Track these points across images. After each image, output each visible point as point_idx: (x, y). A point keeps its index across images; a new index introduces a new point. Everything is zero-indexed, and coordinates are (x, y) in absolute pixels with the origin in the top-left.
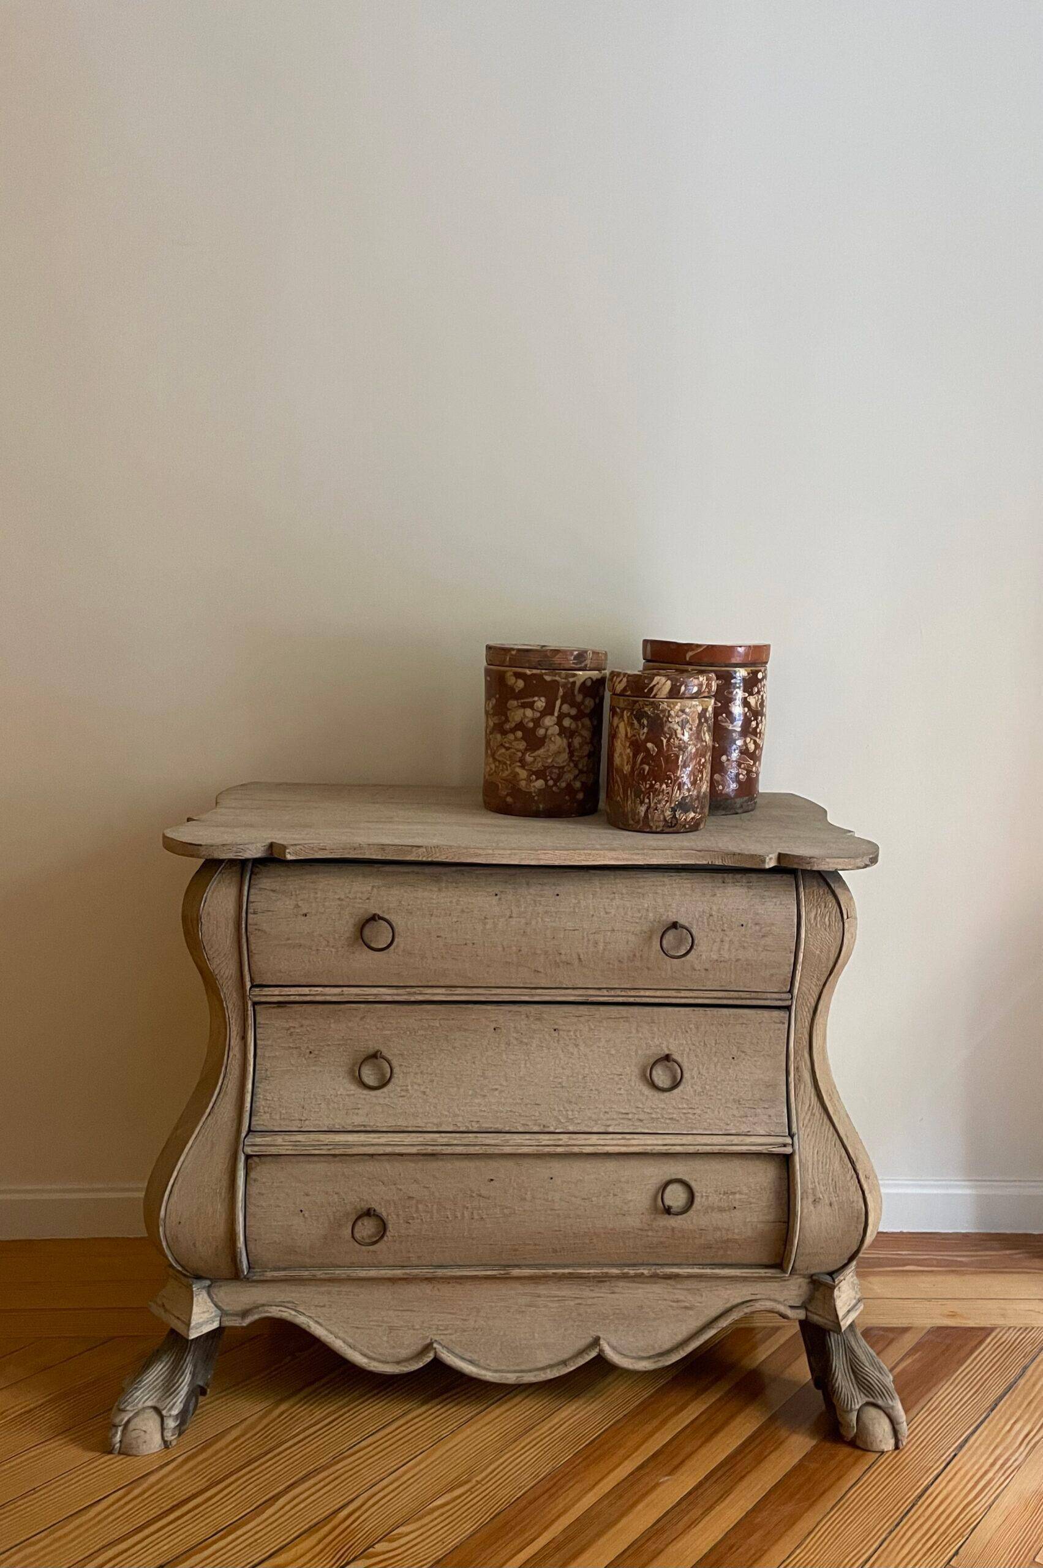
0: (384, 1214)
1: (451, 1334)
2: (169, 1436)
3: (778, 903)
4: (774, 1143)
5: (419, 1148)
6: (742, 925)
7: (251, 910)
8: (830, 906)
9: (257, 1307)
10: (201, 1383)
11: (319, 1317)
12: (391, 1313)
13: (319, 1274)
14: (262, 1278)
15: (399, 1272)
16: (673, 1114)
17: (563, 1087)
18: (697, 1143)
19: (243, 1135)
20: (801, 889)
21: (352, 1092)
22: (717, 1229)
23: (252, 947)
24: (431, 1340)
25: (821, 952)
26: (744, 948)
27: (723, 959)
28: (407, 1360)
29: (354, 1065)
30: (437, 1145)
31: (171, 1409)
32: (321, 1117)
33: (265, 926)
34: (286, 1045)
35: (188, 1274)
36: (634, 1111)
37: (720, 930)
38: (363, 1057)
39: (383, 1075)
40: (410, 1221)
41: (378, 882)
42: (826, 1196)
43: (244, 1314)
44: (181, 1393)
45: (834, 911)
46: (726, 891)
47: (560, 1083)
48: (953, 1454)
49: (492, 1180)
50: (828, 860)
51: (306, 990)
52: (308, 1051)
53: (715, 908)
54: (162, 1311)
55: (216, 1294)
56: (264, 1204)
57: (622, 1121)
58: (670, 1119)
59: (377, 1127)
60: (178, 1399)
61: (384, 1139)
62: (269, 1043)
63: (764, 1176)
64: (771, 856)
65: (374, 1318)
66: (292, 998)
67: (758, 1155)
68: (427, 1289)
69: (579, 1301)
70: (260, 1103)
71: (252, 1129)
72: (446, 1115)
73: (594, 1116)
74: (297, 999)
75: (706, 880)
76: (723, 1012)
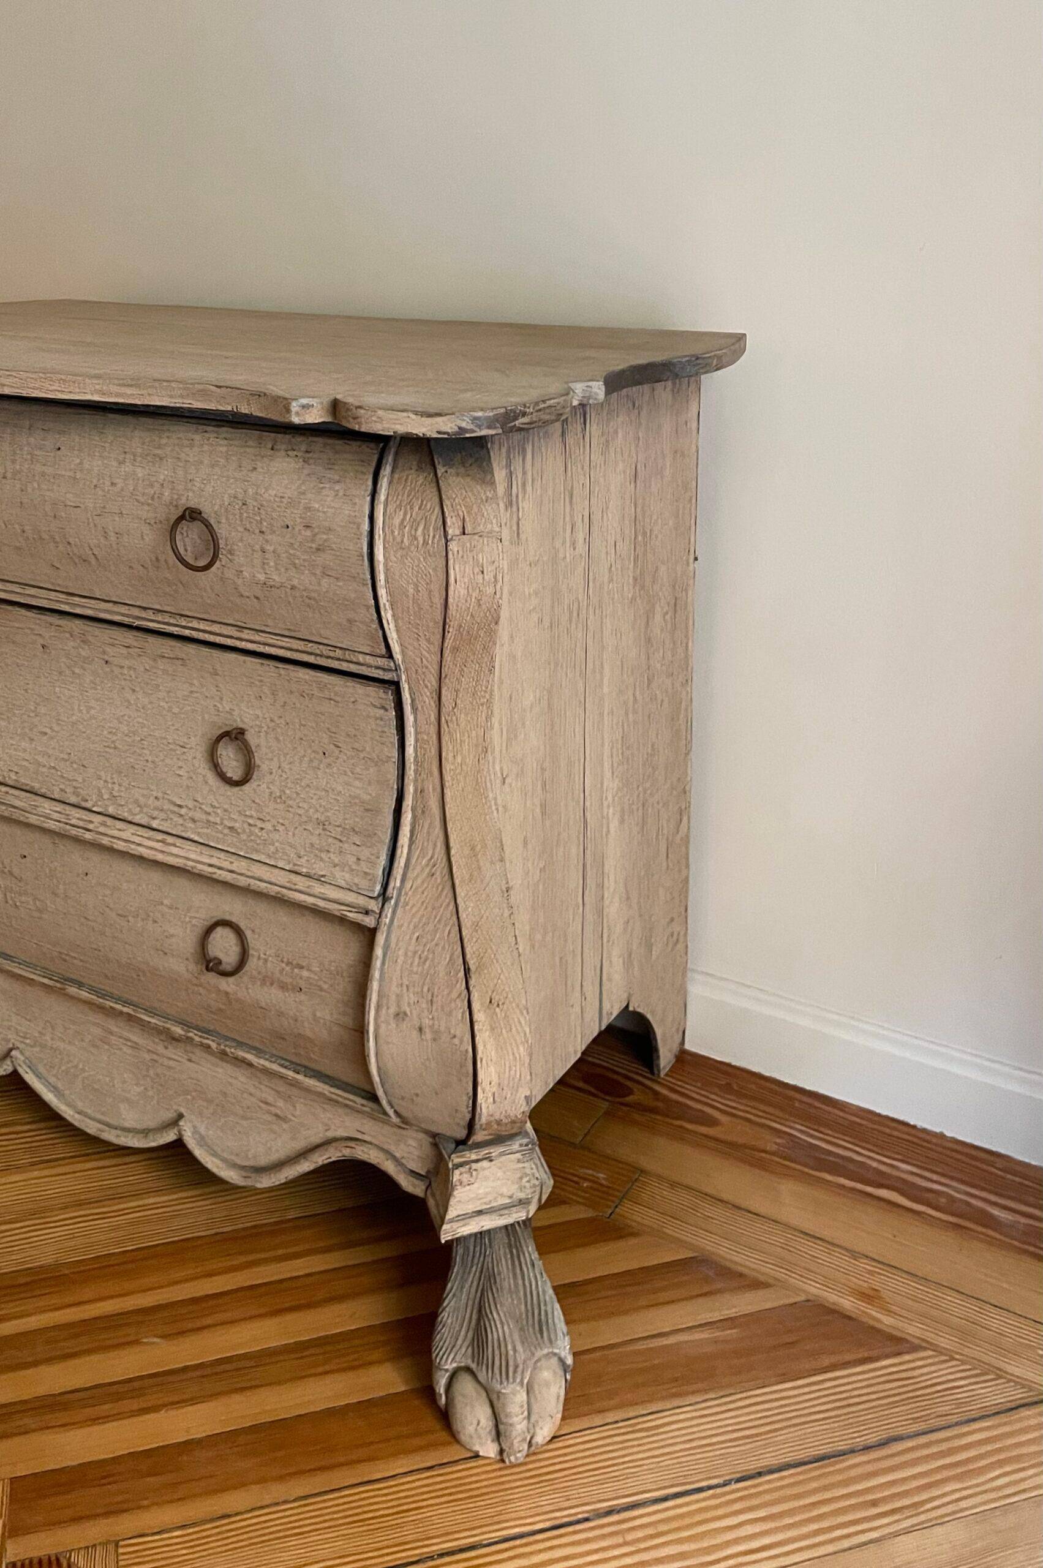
3: (341, 493)
6: (288, 527)
8: (428, 507)
16: (236, 821)
17: (115, 748)
18: (249, 874)
22: (280, 1014)
24: (11, 1046)
25: (417, 591)
26: (296, 567)
27: (272, 582)
36: (191, 804)
37: (257, 531)
42: (414, 1011)
45: (434, 518)
47: (113, 742)
48: (586, 1515)
49: (25, 857)
50: (380, 413)
53: (252, 491)
57: (171, 816)
58: (230, 828)
63: (341, 952)
64: (304, 401)
67: (342, 920)
69: (155, 1057)
73: (142, 800)
75: (250, 443)
76: (301, 675)
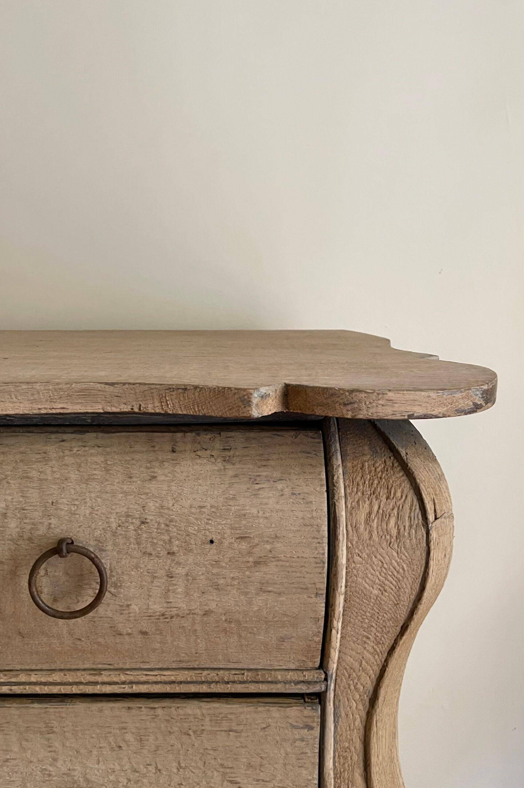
3: (287, 491)
6: (212, 542)
8: (399, 494)
20: (337, 461)
25: (383, 590)
26: (217, 587)
27: (174, 612)
37: (163, 553)
45: (407, 507)
46: (177, 469)
50: (391, 397)
53: (151, 505)
64: (263, 390)
75: (138, 447)
76: (189, 711)
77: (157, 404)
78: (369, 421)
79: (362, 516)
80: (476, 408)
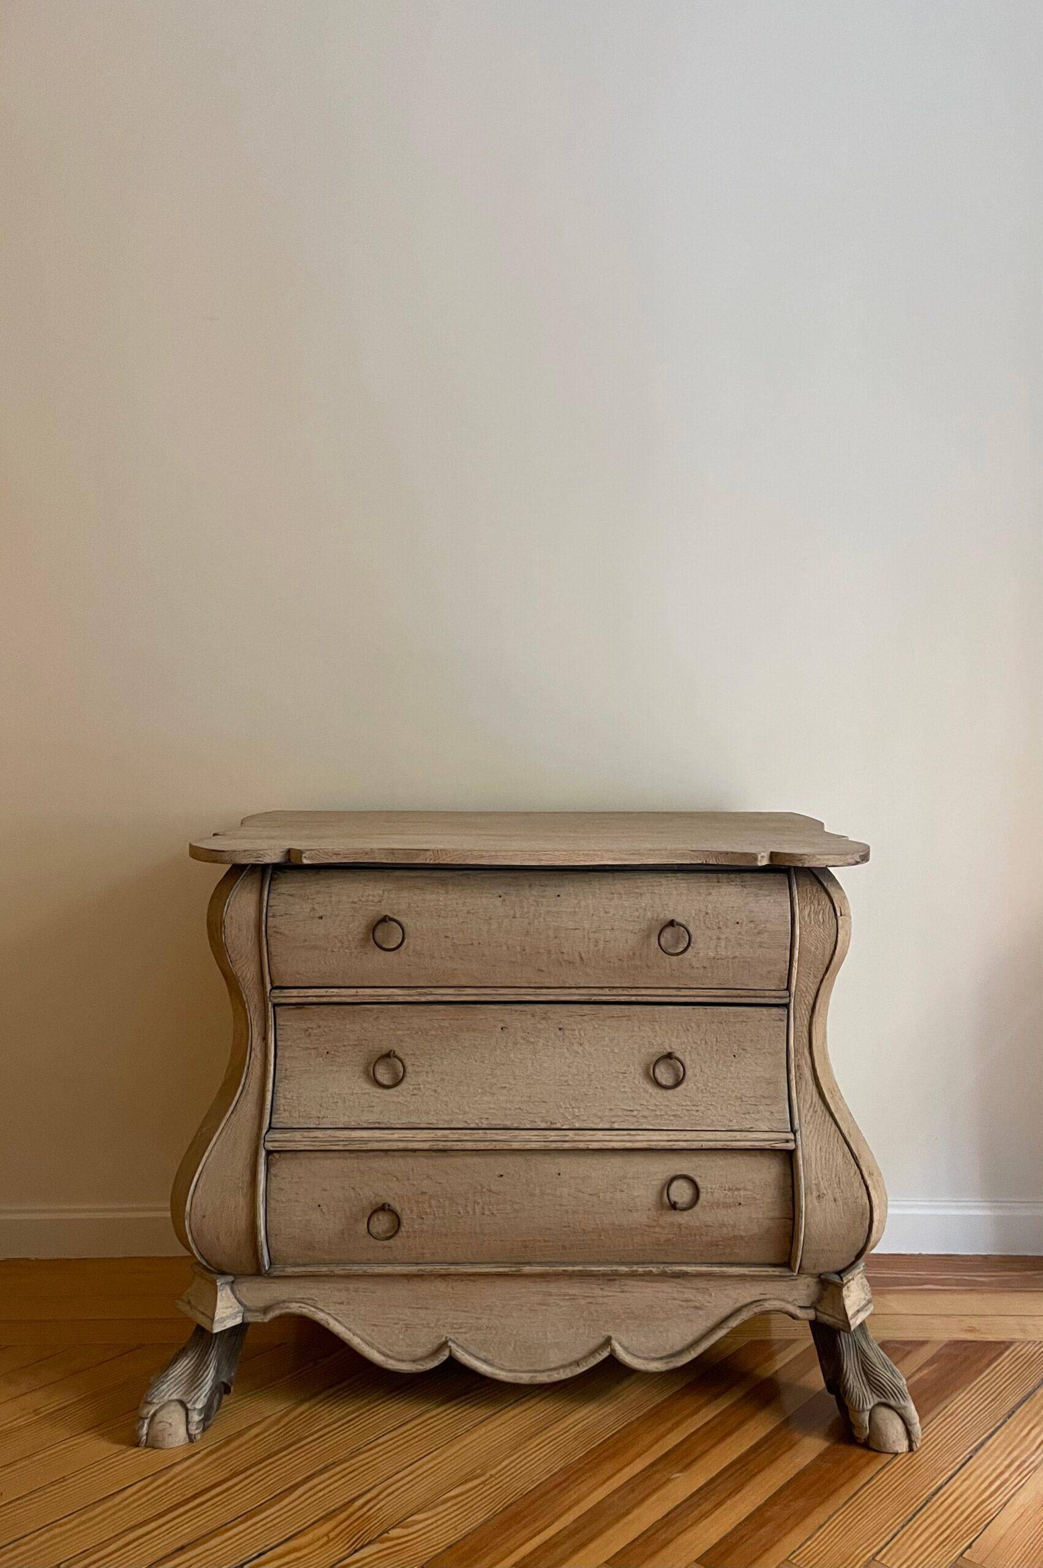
0: (398, 1209)
1: (465, 1333)
2: (193, 1429)
3: (772, 901)
4: (777, 1139)
5: (431, 1143)
6: (737, 923)
7: (270, 914)
8: (823, 903)
9: (278, 1303)
10: (225, 1380)
11: (338, 1314)
12: (407, 1310)
13: (338, 1270)
14: (282, 1274)
15: (413, 1269)
16: (677, 1110)
17: (568, 1085)
18: (700, 1139)
19: (264, 1131)
20: (795, 887)
21: (367, 1091)
22: (723, 1225)
23: (272, 949)
24: (446, 1338)
25: (817, 949)
26: (740, 945)
27: (719, 956)
28: (423, 1359)
29: (369, 1064)
30: (449, 1141)
31: (194, 1403)
32: (337, 1114)
33: (283, 929)
34: (304, 1046)
35: (213, 1269)
36: (638, 1108)
37: (716, 928)
38: (378, 1057)
39: (396, 1074)
40: (424, 1216)
41: (389, 886)
42: (829, 1191)
43: (265, 1310)
44: (205, 1387)
45: (827, 910)
46: (721, 890)
47: (566, 1081)
48: (968, 1456)
49: (501, 1176)
50: (818, 857)
51: (322, 992)
52: (325, 1051)
53: (710, 906)
54: (188, 1308)
55: (239, 1290)
56: (283, 1199)
57: (627, 1118)
58: (673, 1115)
59: (391, 1124)
60: (202, 1394)
61: (397, 1135)
62: (289, 1043)
63: (767, 1172)
64: (763, 854)
65: (389, 1316)
66: (310, 1000)
67: (762, 1151)
68: (441, 1286)
69: (589, 1300)
70: (281, 1101)
71: (272, 1126)
72: (457, 1113)
73: (600, 1114)
74: (315, 1000)
75: (701, 880)
76: (723, 1011)
77: (714, 859)
78: (809, 868)
79: (806, 912)
80: (857, 863)
